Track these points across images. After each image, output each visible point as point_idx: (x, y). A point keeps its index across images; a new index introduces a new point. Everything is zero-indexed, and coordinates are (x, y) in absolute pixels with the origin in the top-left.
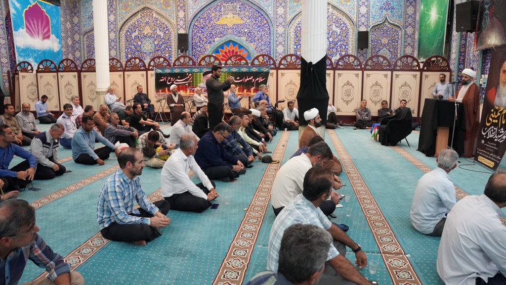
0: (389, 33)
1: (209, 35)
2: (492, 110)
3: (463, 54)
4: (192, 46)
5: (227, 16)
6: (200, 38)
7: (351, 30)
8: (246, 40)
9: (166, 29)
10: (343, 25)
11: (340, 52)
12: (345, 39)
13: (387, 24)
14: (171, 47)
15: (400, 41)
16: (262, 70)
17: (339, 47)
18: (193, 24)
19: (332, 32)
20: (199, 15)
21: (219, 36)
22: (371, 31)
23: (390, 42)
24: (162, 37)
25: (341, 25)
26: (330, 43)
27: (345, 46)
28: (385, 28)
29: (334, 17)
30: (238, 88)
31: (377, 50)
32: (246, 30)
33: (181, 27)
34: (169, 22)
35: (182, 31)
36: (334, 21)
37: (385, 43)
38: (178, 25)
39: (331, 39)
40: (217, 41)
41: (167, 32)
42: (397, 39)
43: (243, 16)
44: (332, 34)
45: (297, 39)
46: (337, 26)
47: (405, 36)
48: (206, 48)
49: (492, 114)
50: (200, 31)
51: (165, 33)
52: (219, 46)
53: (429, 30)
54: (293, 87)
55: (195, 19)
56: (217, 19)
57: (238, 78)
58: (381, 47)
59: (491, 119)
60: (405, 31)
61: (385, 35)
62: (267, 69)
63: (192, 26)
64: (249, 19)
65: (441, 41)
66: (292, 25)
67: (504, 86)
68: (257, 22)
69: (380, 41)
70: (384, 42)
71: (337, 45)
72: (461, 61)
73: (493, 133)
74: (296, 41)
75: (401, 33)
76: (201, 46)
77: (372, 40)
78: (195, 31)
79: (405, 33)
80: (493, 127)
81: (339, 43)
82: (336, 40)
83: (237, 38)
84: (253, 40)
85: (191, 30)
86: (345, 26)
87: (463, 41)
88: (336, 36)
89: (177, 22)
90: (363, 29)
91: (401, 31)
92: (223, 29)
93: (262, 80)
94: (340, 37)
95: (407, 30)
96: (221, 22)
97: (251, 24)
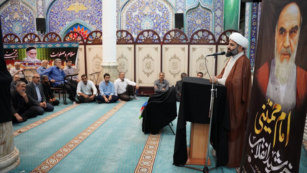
0: (202, 15)
1: (61, 19)
2: (264, 107)
3: (255, 28)
4: (50, 28)
5: (74, 4)
6: (55, 22)
7: (171, 13)
8: (89, 23)
9: (30, 15)
10: (164, 9)
11: (162, 31)
12: (166, 20)
13: (200, 8)
14: (34, 29)
15: (211, 22)
16: (73, 45)
17: (161, 27)
18: (49, 11)
19: (156, 15)
20: (54, 4)
21: (69, 20)
22: (188, 14)
23: (203, 22)
24: (28, 21)
25: (163, 9)
26: (154, 24)
27: (167, 26)
28: (199, 11)
29: (158, 3)
30: (54, 62)
31: (193, 29)
32: (89, 15)
33: (41, 13)
34: (32, 9)
35: (41, 17)
36: (157, 6)
37: (199, 24)
38: (38, 11)
39: (155, 21)
40: (68, 24)
41: (31, 17)
42: (209, 20)
43: (86, 4)
44: (156, 16)
45: (128, 21)
46: (160, 10)
47: (215, 17)
48: (60, 29)
49: (263, 114)
50: (55, 17)
51: (30, 18)
52: (69, 28)
53: (230, 10)
54: (99, 61)
55: (51, 7)
56: (67, 7)
57: (53, 53)
58: (196, 27)
59: (261, 123)
60: (215, 14)
61: (199, 17)
62: (77, 45)
63: (49, 13)
64: (91, 6)
65: (237, 18)
66: (124, 10)
67: (282, 61)
68: (97, 8)
69: (194, 22)
70: (199, 22)
71: (160, 26)
72: (253, 34)
73: (263, 152)
74: (128, 23)
75: (212, 15)
76: (56, 28)
77: (188, 21)
78: (52, 16)
79: (215, 15)
80: (264, 140)
81: (161, 24)
82: (159, 21)
83: (82, 21)
84: (94, 23)
85: (48, 16)
86: (166, 10)
87: (254, 15)
88: (159, 18)
89: (37, 9)
90: (180, 12)
91: (212, 13)
92: (72, 15)
93: (72, 55)
94: (162, 19)
95: (216, 12)
96: (70, 9)
97: (93, 10)
